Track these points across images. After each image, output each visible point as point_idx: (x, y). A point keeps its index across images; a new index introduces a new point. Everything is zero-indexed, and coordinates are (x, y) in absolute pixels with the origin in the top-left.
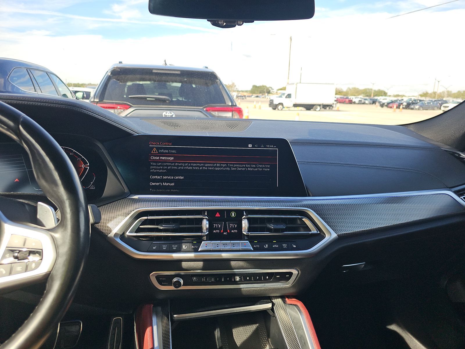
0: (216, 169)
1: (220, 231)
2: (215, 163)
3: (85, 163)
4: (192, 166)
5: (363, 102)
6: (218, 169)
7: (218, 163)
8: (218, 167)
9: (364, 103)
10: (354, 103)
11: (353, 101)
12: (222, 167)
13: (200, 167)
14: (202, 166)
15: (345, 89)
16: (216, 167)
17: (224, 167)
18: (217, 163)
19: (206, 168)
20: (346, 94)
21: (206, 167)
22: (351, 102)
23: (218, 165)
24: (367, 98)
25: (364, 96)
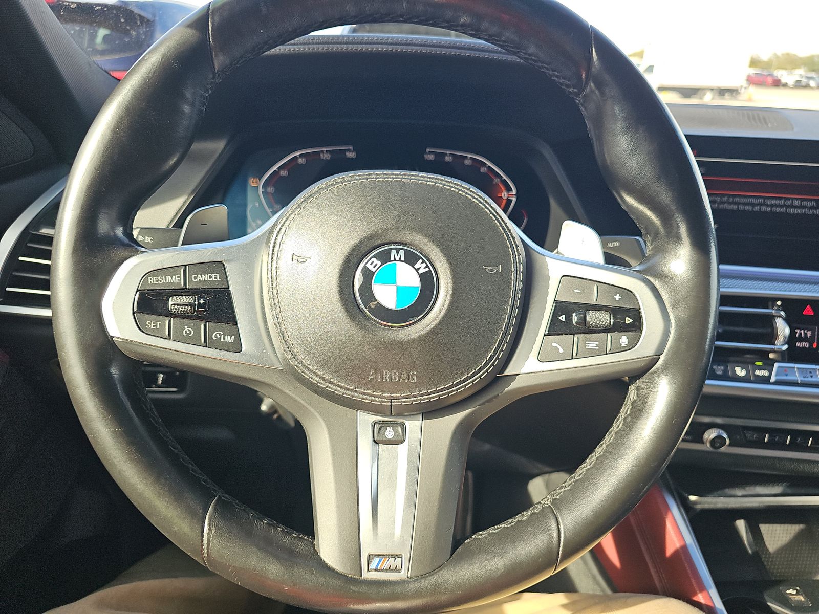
0: (791, 211)
1: (811, 344)
2: (788, 199)
3: (509, 189)
4: (738, 203)
5: (803, 83)
6: (796, 211)
7: (797, 199)
8: (796, 207)
9: (807, 86)
10: (785, 85)
11: (783, 81)
12: (805, 207)
13: (753, 205)
14: (761, 205)
15: (765, 57)
16: (792, 206)
17: (811, 208)
18: (793, 199)
19: (769, 209)
20: (768, 65)
21: (768, 206)
22: (777, 83)
23: (796, 203)
24: (813, 75)
25: (805, 71)
